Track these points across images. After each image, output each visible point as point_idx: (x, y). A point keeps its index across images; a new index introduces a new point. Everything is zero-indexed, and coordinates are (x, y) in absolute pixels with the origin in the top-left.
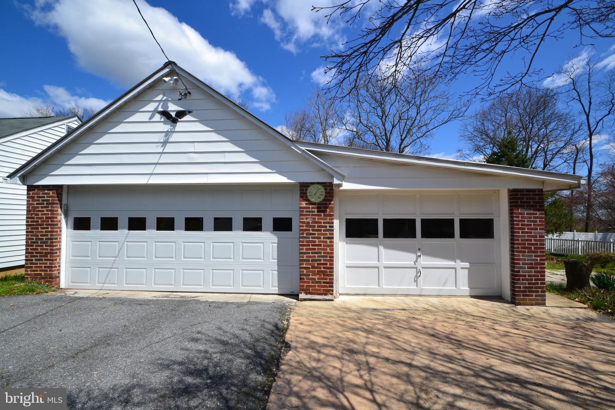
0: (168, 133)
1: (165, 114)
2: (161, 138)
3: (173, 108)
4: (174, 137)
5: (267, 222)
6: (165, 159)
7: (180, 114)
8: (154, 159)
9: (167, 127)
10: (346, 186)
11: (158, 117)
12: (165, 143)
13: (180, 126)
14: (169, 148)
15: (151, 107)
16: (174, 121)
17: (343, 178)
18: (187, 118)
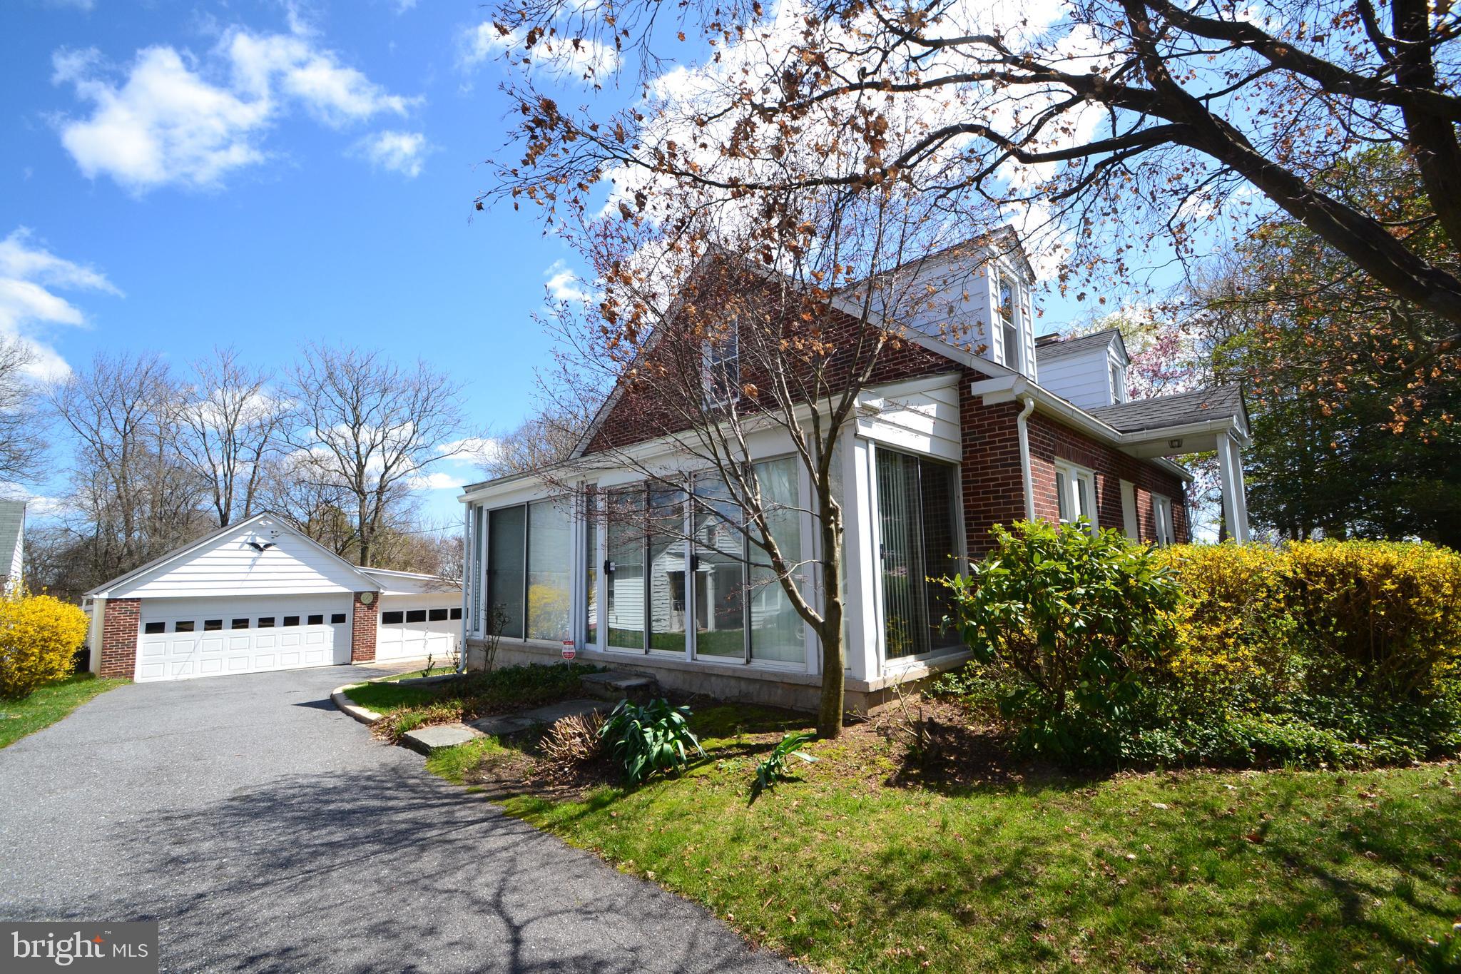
0: (254, 559)
1: (256, 546)
2: (250, 562)
3: (261, 541)
4: (259, 562)
5: (328, 618)
6: (252, 576)
7: (267, 546)
8: (243, 577)
9: (256, 554)
10: (387, 593)
11: (247, 547)
12: (252, 566)
13: (265, 553)
14: (255, 569)
15: (242, 539)
16: (261, 550)
17: (385, 588)
18: (272, 548)
